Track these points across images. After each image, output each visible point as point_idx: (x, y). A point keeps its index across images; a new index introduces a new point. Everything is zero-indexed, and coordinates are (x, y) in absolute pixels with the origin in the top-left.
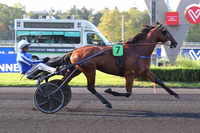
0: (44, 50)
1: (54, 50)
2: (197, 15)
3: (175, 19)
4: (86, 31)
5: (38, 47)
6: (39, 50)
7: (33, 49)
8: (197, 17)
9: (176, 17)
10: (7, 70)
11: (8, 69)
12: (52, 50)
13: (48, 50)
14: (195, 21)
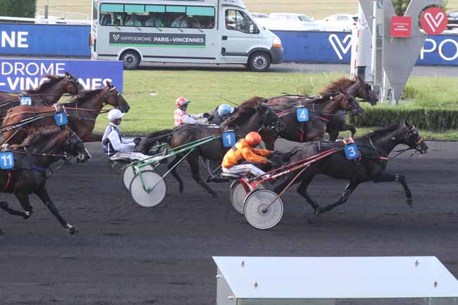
0: (149, 39)
1: (167, 39)
2: (437, 21)
3: (406, 27)
4: (224, 5)
5: (139, 33)
6: (140, 39)
7: (129, 38)
8: (437, 25)
9: (407, 24)
12: (163, 39)
13: (155, 39)
14: (434, 30)
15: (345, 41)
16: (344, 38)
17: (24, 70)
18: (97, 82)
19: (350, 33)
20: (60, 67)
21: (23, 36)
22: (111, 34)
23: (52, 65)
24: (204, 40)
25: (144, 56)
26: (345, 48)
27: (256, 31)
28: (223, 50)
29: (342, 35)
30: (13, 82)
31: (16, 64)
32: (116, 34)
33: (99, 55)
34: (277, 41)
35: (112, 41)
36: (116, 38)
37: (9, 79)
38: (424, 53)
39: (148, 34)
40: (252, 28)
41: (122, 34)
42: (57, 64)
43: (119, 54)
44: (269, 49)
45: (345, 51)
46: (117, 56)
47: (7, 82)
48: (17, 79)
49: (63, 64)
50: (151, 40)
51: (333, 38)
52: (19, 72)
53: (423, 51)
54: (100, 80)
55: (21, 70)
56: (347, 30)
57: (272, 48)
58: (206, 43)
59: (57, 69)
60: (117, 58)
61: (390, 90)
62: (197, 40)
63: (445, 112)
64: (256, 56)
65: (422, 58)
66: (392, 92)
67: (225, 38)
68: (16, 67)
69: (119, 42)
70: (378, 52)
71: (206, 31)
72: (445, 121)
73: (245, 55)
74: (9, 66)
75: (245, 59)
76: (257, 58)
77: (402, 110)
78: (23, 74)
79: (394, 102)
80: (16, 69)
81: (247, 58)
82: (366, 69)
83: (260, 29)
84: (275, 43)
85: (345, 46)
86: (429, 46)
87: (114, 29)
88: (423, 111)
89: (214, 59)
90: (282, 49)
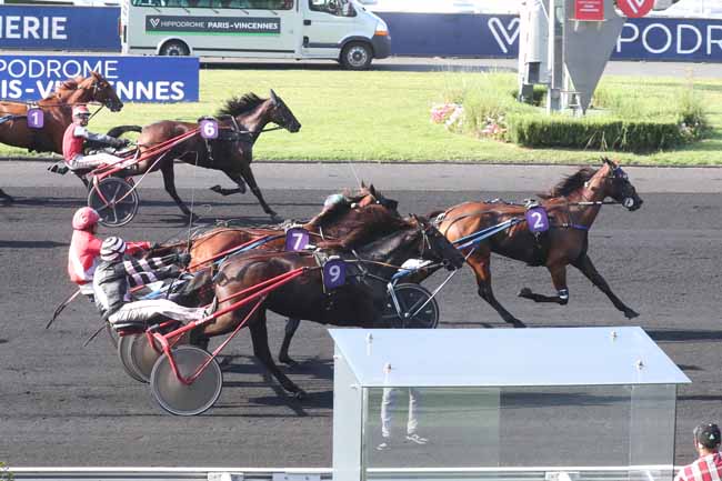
0: (201, 25)
1: (226, 25)
3: (596, 6)
5: (187, 17)
6: (188, 24)
7: (173, 24)
8: (640, 4)
10: (139, 97)
11: (143, 94)
12: (220, 25)
13: (210, 24)
14: (636, 11)
15: (510, 27)
16: (509, 22)
17: (61, 71)
18: (162, 87)
19: (518, 16)
20: (110, 65)
21: (59, 24)
22: (148, 18)
23: (99, 64)
24: (279, 26)
25: (194, 49)
26: (511, 36)
27: (352, 13)
28: (306, 39)
29: (506, 19)
30: (45, 88)
31: (49, 62)
32: (155, 17)
33: (132, 48)
34: (382, 27)
35: (149, 27)
36: (154, 23)
37: (39, 84)
38: (622, 43)
39: (199, 18)
40: (346, 8)
41: (163, 18)
42: (107, 62)
43: (159, 46)
44: (370, 37)
45: (510, 42)
46: (155, 48)
47: (36, 88)
48: (51, 83)
49: (116, 62)
50: (204, 26)
51: (494, 24)
52: (52, 73)
53: (620, 40)
54: (167, 84)
55: (56, 70)
56: (513, 12)
57: (375, 36)
58: (282, 30)
59: (107, 69)
60: (157, 52)
61: (574, 96)
62: (269, 26)
63: (651, 126)
64: (352, 47)
65: (619, 50)
66: (578, 98)
67: (307, 23)
68: (49, 66)
69: (159, 28)
70: (558, 42)
71: (281, 14)
72: (652, 139)
73: (336, 46)
74: (39, 65)
75: (336, 52)
76: (354, 51)
77: (592, 123)
78: (59, 76)
79: (580, 111)
80: (49, 70)
81: (339, 50)
82: (541, 65)
83: (357, 10)
84: (378, 29)
85: (511, 33)
86: (628, 33)
87: (152, 11)
88: (620, 124)
89: (293, 52)
90: (389, 38)
